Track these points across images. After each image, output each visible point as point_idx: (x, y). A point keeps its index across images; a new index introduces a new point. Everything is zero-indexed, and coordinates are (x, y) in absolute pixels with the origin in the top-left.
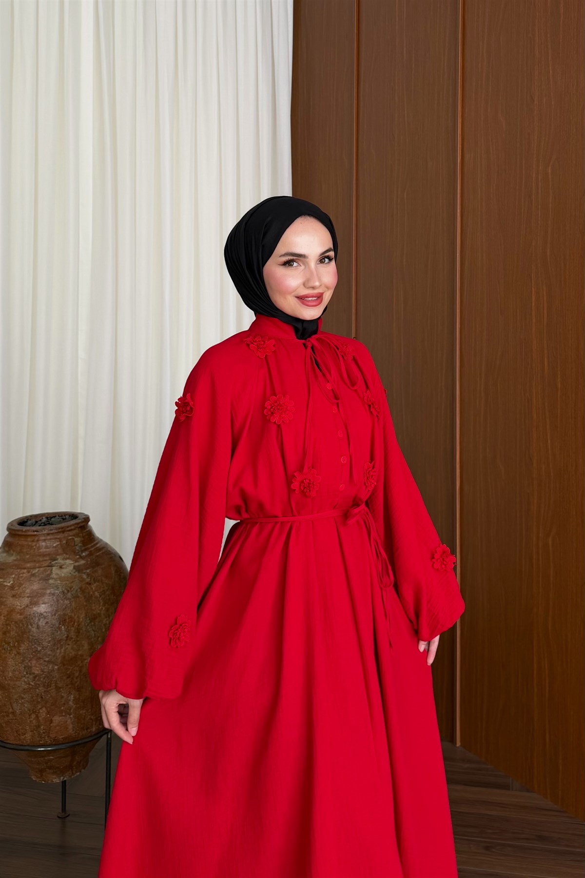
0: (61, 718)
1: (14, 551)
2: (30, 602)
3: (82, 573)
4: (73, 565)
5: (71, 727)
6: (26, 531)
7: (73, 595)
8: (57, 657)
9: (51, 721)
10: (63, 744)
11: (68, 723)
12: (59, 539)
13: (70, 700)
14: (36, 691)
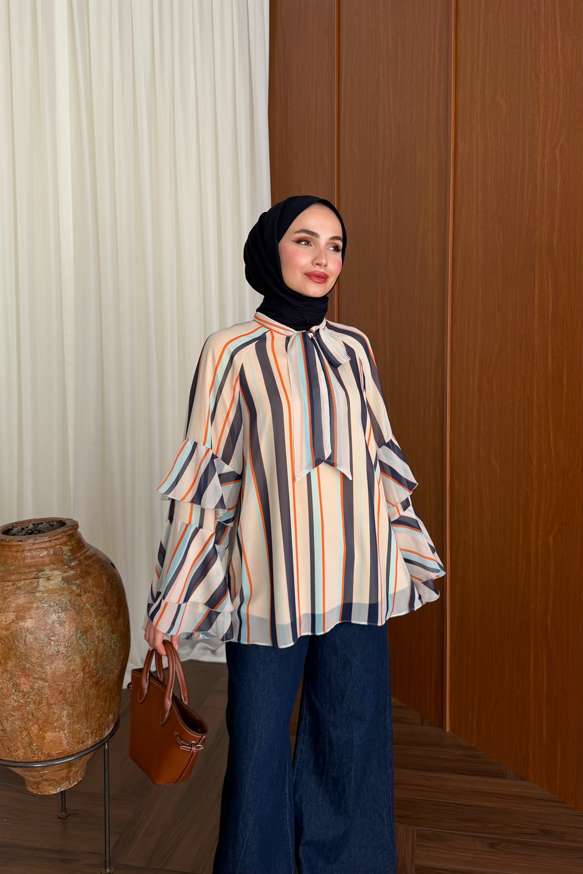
0: (55, 734)
2: (16, 617)
3: (71, 584)
4: (61, 576)
5: (65, 742)
6: (10, 541)
7: (61, 608)
8: (47, 673)
9: (44, 738)
10: (58, 759)
11: (62, 738)
12: (46, 548)
13: (63, 716)
14: (26, 709)
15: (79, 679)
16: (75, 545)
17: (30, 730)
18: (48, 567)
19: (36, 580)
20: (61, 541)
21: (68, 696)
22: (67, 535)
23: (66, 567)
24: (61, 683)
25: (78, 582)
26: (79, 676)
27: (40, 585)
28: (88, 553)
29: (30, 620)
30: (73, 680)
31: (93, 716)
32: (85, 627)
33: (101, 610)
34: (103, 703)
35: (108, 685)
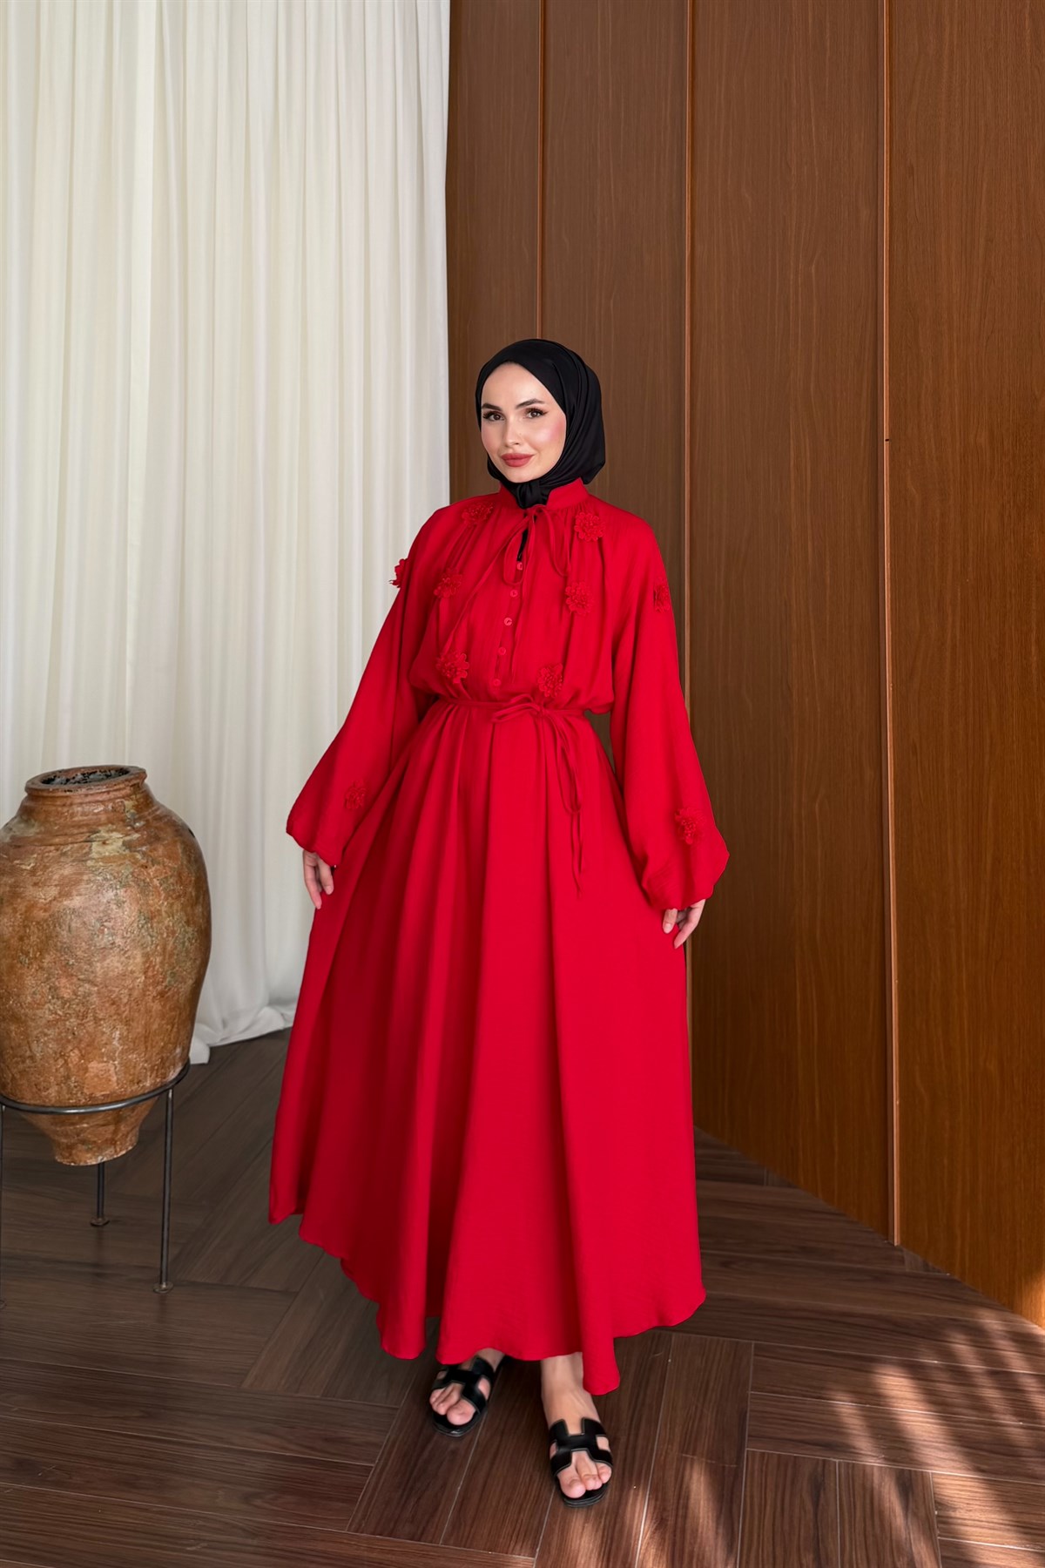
0: (101, 1065)
1: (36, 820)
2: (59, 893)
3: (135, 851)
4: (122, 840)
5: (114, 1079)
6: (54, 791)
7: (121, 882)
8: (96, 973)
9: (86, 1070)
10: (103, 1105)
11: (111, 1072)
12: (102, 802)
13: (114, 1038)
14: (65, 1025)
15: (138, 986)
16: (142, 800)
17: (69, 1057)
18: (105, 827)
19: (89, 844)
20: (123, 792)
21: (123, 1009)
22: (132, 786)
23: (129, 828)
24: (114, 989)
25: (144, 849)
26: (139, 980)
27: (94, 850)
28: (158, 813)
29: (78, 898)
30: (131, 986)
31: (154, 1043)
32: (151, 911)
33: (174, 890)
34: (169, 1027)
35: (178, 1000)
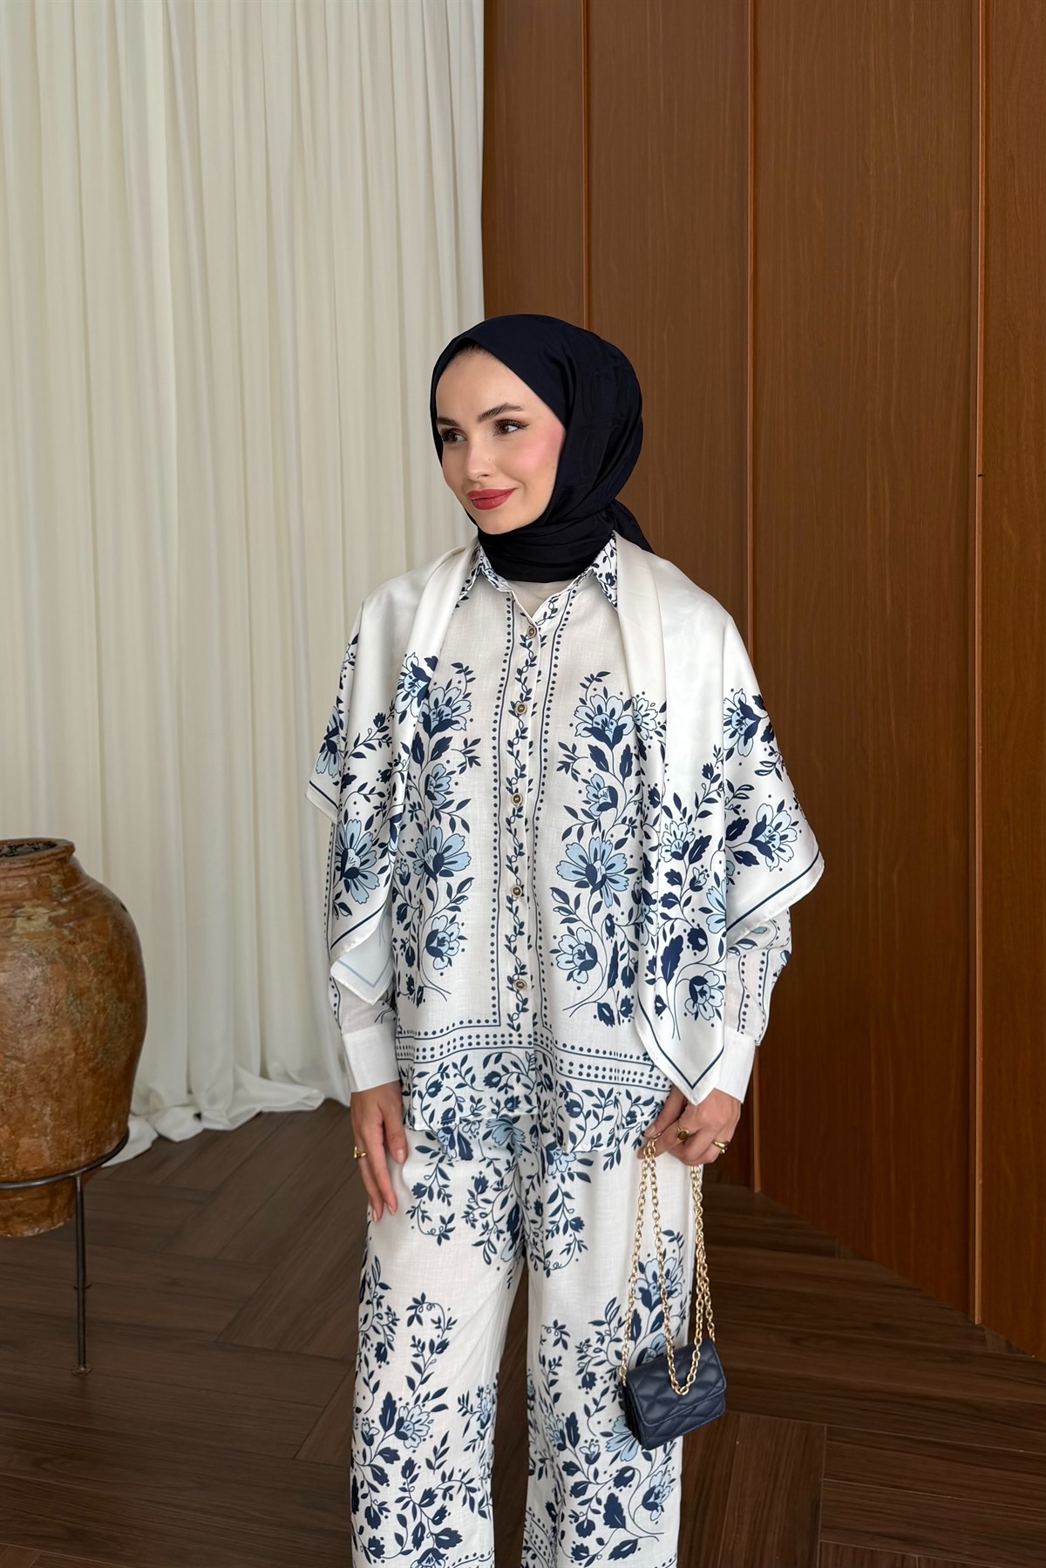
0: (33, 1140)
3: (62, 927)
4: (47, 915)
5: (47, 1154)
7: (47, 959)
8: (23, 1050)
9: (17, 1146)
11: (43, 1148)
12: (27, 877)
13: (45, 1115)
15: (68, 1062)
16: (69, 874)
18: (28, 902)
19: (13, 919)
20: (49, 867)
21: (53, 1085)
22: (58, 861)
23: (55, 903)
24: (43, 1066)
25: (71, 924)
26: (69, 1057)
27: (18, 926)
28: (87, 888)
30: (61, 1063)
31: (88, 1119)
32: (81, 989)
33: (104, 967)
35: (110, 1078)
